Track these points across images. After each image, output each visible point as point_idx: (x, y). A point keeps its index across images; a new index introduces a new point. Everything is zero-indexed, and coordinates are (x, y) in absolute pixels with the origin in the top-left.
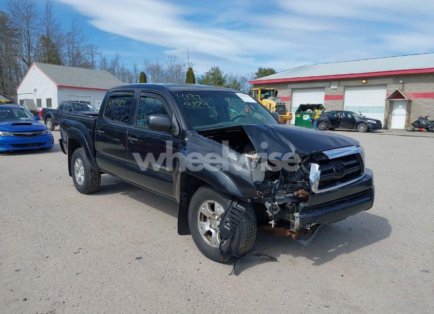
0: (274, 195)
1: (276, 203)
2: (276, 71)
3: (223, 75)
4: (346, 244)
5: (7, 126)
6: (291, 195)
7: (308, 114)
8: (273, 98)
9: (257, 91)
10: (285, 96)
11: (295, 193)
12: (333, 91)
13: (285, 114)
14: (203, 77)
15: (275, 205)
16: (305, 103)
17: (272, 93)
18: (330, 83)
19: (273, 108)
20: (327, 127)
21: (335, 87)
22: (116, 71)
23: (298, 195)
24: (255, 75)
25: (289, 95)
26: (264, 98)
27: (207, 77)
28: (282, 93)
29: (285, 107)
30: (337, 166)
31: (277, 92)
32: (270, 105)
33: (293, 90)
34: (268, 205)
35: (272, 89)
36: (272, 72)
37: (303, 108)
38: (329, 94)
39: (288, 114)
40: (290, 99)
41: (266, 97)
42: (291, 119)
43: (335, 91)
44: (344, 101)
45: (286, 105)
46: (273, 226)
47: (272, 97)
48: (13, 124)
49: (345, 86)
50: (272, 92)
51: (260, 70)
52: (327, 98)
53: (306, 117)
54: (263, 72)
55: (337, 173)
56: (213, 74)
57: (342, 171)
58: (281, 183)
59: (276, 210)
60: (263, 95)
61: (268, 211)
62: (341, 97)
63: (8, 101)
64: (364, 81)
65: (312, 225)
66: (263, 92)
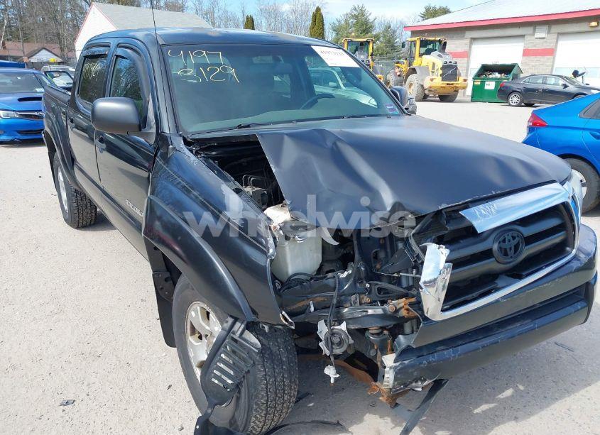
0: (340, 305)
1: (343, 326)
2: (450, 10)
3: (371, 18)
4: (521, 388)
5: (10, 103)
6: (379, 311)
7: (492, 79)
8: (439, 53)
9: (415, 42)
10: (459, 50)
11: (390, 307)
12: (538, 41)
13: (455, 79)
14: (340, 22)
15: (339, 333)
16: (490, 62)
17: (437, 46)
18: (535, 29)
19: (437, 70)
20: (522, 101)
21: (543, 35)
22: (216, 15)
23: (397, 311)
24: (419, 17)
25: (467, 48)
26: (423, 54)
27: (346, 21)
28: (454, 45)
29: (457, 69)
30: (504, 241)
31: (445, 43)
32: (434, 64)
33: (474, 39)
34: (323, 329)
35: (438, 39)
36: (445, 11)
37: (486, 70)
38: (530, 47)
39: (461, 79)
40: (466, 55)
41: (428, 52)
42: (464, 88)
43: (542, 40)
44: (554, 58)
45: (458, 65)
46: (332, 381)
47: (437, 53)
48: (20, 100)
49: (559, 33)
50: (438, 43)
51: (428, 10)
52: (526, 53)
53: (490, 86)
54: (431, 13)
55: (502, 259)
56: (356, 17)
57: (515, 252)
58: (357, 279)
59: (340, 344)
60: (423, 50)
61: (322, 345)
62: (551, 52)
63: (60, 60)
64: (594, 24)
65: (425, 383)
66: (424, 44)
